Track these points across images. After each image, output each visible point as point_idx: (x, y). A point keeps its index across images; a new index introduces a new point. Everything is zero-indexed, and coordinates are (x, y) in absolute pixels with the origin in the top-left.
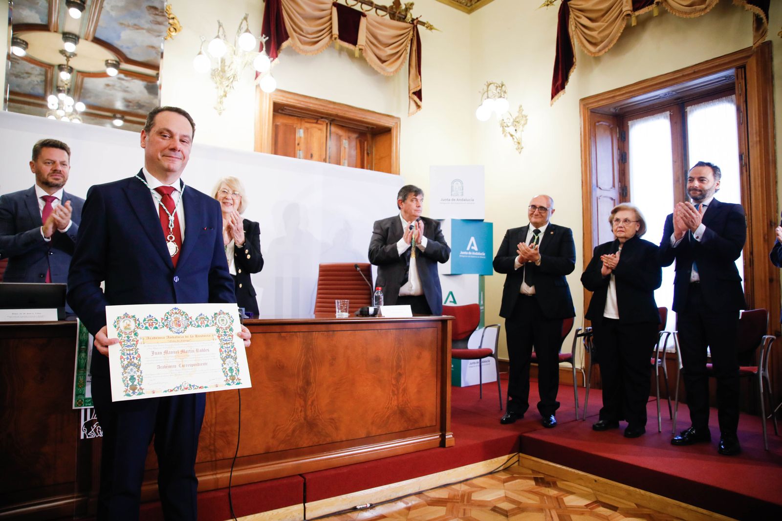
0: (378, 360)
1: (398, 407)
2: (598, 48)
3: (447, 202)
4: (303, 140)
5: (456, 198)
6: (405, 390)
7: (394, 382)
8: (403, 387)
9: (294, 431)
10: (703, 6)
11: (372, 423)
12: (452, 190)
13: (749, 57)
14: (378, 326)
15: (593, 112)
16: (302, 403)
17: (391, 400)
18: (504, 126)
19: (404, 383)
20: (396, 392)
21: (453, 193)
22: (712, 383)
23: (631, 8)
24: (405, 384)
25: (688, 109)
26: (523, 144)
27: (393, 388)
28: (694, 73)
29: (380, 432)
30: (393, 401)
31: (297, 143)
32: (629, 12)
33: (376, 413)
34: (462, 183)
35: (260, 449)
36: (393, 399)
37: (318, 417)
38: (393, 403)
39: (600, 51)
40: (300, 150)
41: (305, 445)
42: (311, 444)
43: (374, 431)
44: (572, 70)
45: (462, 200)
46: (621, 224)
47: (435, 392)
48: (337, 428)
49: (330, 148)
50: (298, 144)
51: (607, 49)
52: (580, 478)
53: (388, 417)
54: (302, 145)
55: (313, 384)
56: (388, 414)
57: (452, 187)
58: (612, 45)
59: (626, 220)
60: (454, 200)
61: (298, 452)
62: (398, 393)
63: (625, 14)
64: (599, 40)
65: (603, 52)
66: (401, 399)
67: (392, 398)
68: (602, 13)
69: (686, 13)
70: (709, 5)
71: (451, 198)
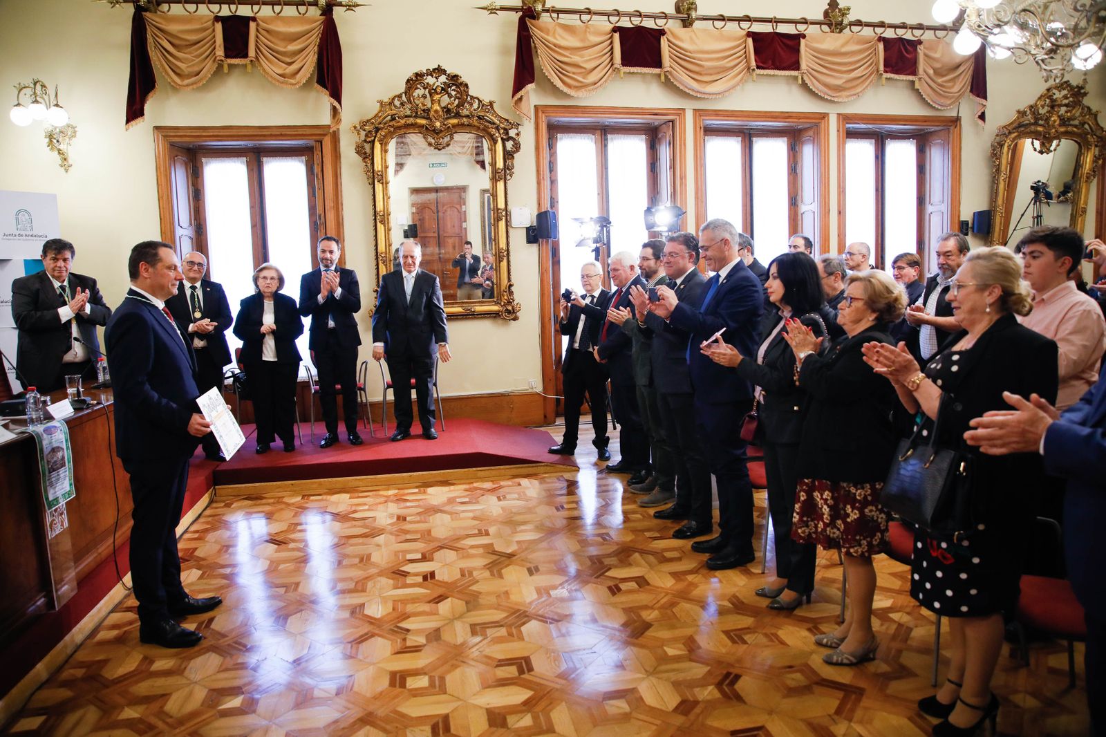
2: (186, 82)
3: (12, 237)
5: (23, 233)
10: (293, 81)
12: (18, 223)
13: (325, 135)
15: (172, 145)
18: (50, 136)
21: (19, 226)
22: (340, 398)
23: (223, 55)
25: (265, 159)
26: (70, 161)
28: (281, 135)
32: (223, 59)
34: (29, 215)
39: (187, 85)
44: (151, 94)
45: (32, 236)
46: (268, 281)
51: (195, 86)
52: (279, 487)
57: (17, 220)
58: (201, 84)
59: (272, 278)
60: (19, 235)
63: (218, 58)
64: (187, 73)
65: (191, 87)
68: (188, 43)
69: (278, 81)
70: (298, 83)
71: (17, 233)
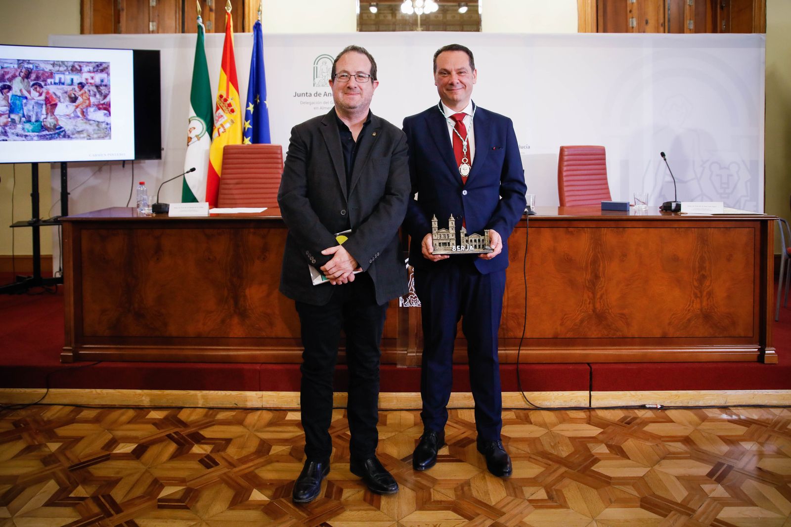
0: (676, 259)
1: (701, 310)
4: (635, 6)
6: (710, 294)
7: (696, 284)
8: (709, 290)
9: (582, 321)
11: (669, 324)
14: (676, 225)
16: (591, 295)
17: (693, 302)
19: (710, 286)
20: (699, 295)
24: (710, 288)
27: (695, 290)
29: (678, 334)
30: (695, 304)
31: (628, 9)
33: (673, 315)
35: (549, 334)
36: (695, 302)
37: (607, 311)
38: (694, 306)
40: (632, 18)
41: (593, 336)
42: (600, 336)
43: (671, 332)
47: (752, 300)
48: (628, 325)
49: (669, 10)
50: (631, 11)
53: (689, 320)
54: (635, 12)
55: (602, 279)
56: (688, 317)
61: (585, 342)
62: (701, 296)
66: (704, 303)
67: (693, 300)
